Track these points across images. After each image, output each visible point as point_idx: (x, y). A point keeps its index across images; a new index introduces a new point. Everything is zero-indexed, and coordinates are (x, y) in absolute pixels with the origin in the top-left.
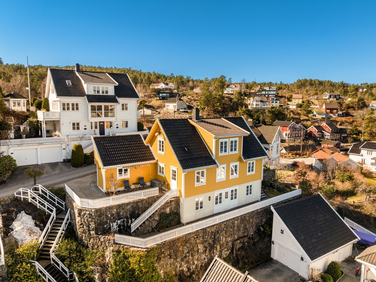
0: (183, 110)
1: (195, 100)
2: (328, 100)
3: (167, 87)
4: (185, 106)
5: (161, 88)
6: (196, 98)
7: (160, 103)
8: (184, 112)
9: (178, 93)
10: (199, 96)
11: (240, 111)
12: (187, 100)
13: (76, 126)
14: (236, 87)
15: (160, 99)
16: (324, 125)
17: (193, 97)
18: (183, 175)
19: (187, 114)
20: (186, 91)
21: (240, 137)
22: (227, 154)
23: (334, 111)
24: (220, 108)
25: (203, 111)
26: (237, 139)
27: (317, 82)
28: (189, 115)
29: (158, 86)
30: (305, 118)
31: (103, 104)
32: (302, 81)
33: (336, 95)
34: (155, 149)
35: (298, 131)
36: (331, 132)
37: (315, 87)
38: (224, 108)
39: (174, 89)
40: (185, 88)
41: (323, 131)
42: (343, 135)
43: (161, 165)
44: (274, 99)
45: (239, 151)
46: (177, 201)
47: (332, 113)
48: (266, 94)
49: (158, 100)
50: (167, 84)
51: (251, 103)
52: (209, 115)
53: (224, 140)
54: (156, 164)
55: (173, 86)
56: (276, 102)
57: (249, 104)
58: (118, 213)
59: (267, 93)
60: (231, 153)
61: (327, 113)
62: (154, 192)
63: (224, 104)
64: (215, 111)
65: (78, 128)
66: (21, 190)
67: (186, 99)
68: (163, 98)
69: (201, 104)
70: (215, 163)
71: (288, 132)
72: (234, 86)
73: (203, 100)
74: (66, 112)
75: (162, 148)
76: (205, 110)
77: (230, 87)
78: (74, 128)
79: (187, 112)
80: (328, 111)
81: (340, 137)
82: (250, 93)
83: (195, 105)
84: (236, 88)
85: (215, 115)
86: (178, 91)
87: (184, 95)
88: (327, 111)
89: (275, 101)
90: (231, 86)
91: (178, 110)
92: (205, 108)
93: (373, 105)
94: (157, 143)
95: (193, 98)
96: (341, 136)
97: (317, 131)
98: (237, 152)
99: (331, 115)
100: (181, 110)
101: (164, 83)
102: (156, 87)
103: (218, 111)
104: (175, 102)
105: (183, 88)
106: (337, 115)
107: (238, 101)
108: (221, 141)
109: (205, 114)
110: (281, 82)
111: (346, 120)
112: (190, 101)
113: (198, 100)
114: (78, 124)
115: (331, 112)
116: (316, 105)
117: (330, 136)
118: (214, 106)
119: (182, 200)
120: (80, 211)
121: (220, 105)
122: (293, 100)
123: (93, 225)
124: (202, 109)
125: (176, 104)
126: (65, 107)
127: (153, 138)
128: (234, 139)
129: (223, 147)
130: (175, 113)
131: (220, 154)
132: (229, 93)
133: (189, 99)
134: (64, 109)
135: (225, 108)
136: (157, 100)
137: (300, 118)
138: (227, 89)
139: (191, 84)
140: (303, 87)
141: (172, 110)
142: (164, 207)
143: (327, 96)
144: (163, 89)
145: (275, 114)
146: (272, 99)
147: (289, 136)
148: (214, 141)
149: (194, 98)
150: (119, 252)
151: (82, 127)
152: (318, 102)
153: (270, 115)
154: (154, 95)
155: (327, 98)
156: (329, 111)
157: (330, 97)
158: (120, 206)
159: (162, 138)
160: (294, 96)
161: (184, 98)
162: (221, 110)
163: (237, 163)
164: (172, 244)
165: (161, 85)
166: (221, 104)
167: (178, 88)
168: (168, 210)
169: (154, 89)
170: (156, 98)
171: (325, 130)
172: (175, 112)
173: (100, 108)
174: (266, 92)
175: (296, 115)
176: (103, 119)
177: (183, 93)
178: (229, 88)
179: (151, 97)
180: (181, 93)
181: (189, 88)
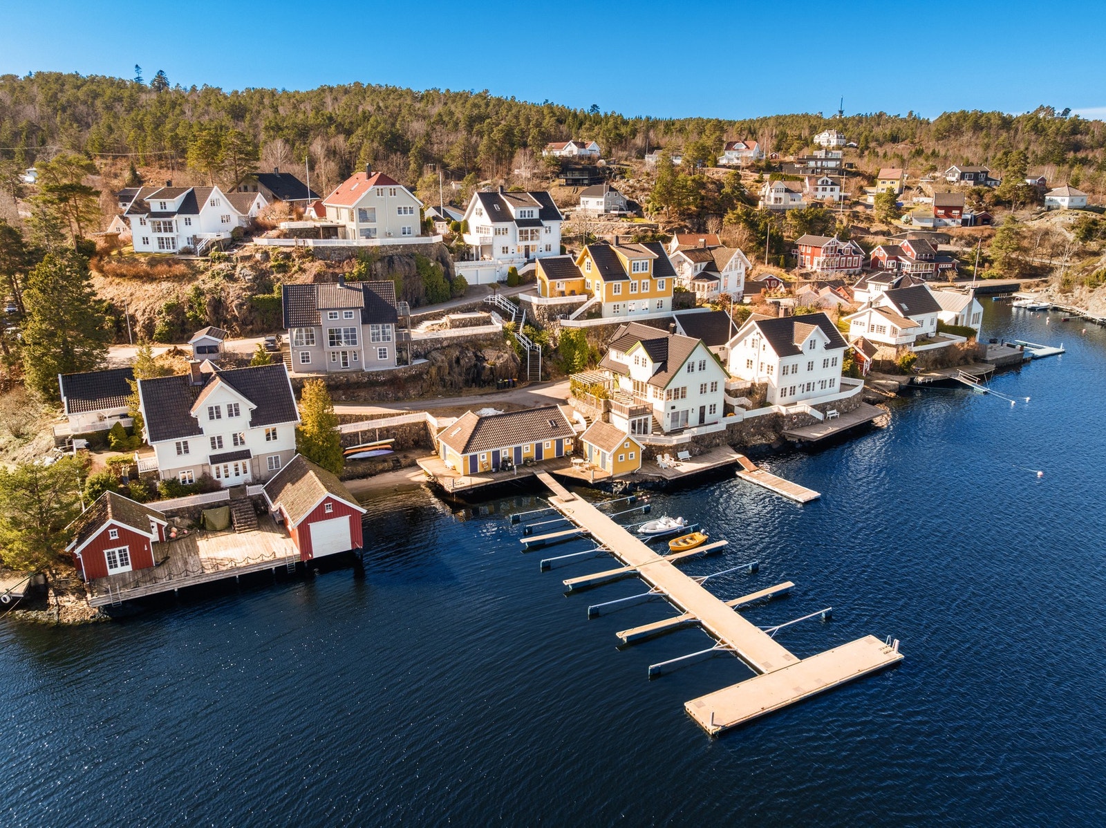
0: (617, 212)
1: (643, 190)
2: (957, 184)
3: (583, 151)
4: (621, 203)
5: (568, 156)
6: (646, 185)
7: (567, 193)
8: (620, 216)
9: (609, 169)
10: (652, 180)
11: (731, 215)
12: (628, 188)
13: (505, 250)
14: (748, 147)
15: (568, 185)
16: (905, 245)
17: (639, 181)
18: (604, 285)
19: (625, 220)
20: (626, 160)
21: (650, 259)
22: (639, 272)
23: (954, 212)
24: (693, 208)
25: (658, 214)
26: (648, 261)
27: (995, 121)
28: (629, 224)
29: (561, 148)
30: (881, 229)
31: (529, 229)
32: (953, 119)
33: (978, 173)
34: (583, 269)
35: (847, 256)
36: (917, 259)
37: (988, 135)
38: (703, 207)
39: (599, 158)
40: (625, 153)
41: (900, 257)
42: (942, 266)
43: (588, 280)
44: (827, 181)
45: (650, 270)
46: (600, 305)
47: (950, 217)
48: (817, 168)
49: (563, 186)
50: (582, 145)
51: (767, 194)
52: (670, 222)
53: (636, 262)
54: (584, 280)
55: (597, 148)
56: (832, 190)
57: (764, 196)
58: (561, 309)
59: (819, 163)
60: (642, 272)
61: (936, 216)
62: (584, 297)
63: (703, 198)
64: (682, 213)
65: (507, 252)
66: (489, 297)
67: (623, 186)
68: (575, 183)
69: (654, 199)
70: (628, 278)
71: (822, 259)
72: (744, 147)
73: (658, 192)
74: (498, 236)
75: (589, 267)
76: (663, 212)
77: (734, 150)
78: (503, 252)
79: (624, 216)
80: (941, 212)
81: (936, 270)
82: (781, 163)
83: (643, 201)
84: (748, 151)
85: (682, 223)
86: (608, 163)
87: (622, 173)
88: (939, 211)
89: (829, 188)
90: (736, 146)
91: (606, 211)
92: (662, 208)
93: (1053, 198)
94: (585, 264)
95: (638, 185)
96: (937, 266)
97: (887, 256)
98: (648, 271)
99: (948, 221)
100: (612, 212)
101: (576, 143)
102: (557, 153)
103: (688, 214)
104: (600, 194)
105: (621, 154)
106: (960, 221)
107: (733, 192)
108: (633, 262)
109: (662, 220)
110: (911, 113)
111: (973, 233)
112: (633, 192)
113: (649, 190)
114: (507, 248)
115: (948, 215)
116: (929, 197)
117: (912, 266)
118: (680, 204)
119: (603, 304)
120: (538, 306)
121: (695, 200)
122: (879, 182)
123: (546, 316)
124: (657, 210)
125: (602, 200)
126: (497, 232)
127: (582, 260)
128: (645, 261)
129: (636, 267)
130: (601, 218)
131: (633, 272)
132: (731, 163)
133: (631, 187)
134: (496, 234)
135: (706, 207)
136: (560, 185)
137: (869, 228)
138: (726, 153)
139: (639, 141)
140: (953, 137)
141: (594, 211)
142: (590, 308)
143: (957, 175)
144: (574, 157)
145: (806, 222)
146: (823, 182)
147: (825, 267)
148: (628, 262)
149: (642, 183)
150: (563, 330)
151: (510, 251)
152: (934, 188)
153: (794, 223)
154: (553, 172)
155: (954, 179)
156: (943, 211)
157: (962, 176)
158: (562, 305)
159: (589, 259)
160: (884, 173)
161: (620, 184)
162: (694, 211)
163: (648, 281)
164: (596, 328)
165: (569, 149)
166: (697, 199)
167: (609, 153)
168: (593, 310)
169: (554, 158)
170: (557, 182)
171: (904, 255)
172: (599, 216)
173: (526, 232)
174: (816, 163)
175: (862, 221)
176: (529, 243)
177: (618, 166)
178: (730, 152)
179: (548, 178)
180: (615, 166)
181: (633, 154)
